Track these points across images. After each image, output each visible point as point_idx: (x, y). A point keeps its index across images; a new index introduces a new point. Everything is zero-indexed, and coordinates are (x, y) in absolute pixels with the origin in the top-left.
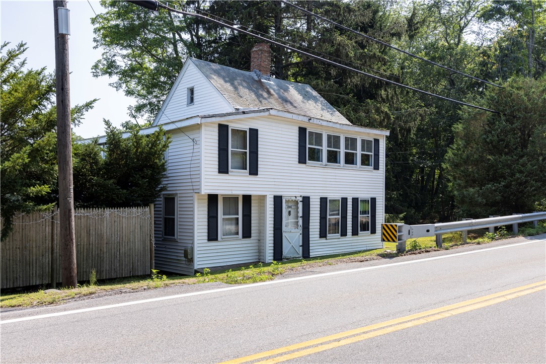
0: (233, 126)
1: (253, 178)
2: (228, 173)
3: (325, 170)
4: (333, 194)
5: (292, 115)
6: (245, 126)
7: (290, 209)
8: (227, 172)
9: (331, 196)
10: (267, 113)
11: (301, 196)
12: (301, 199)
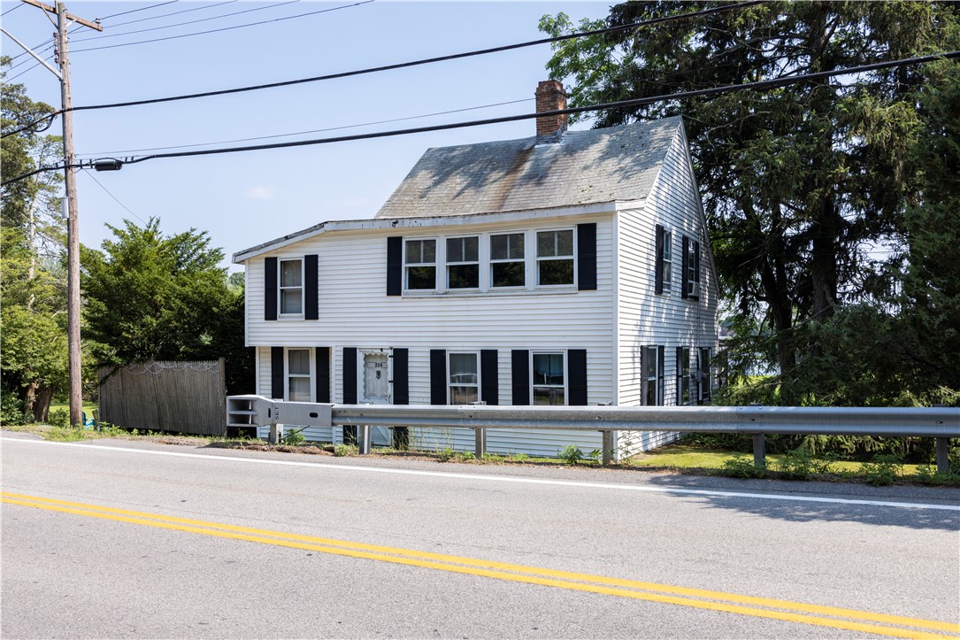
0: (282, 257)
1: (311, 323)
2: (276, 319)
3: (445, 302)
4: (461, 344)
5: (361, 223)
6: (299, 254)
7: (378, 369)
8: (274, 318)
9: (453, 346)
10: (321, 231)
11: (391, 348)
12: (391, 353)
